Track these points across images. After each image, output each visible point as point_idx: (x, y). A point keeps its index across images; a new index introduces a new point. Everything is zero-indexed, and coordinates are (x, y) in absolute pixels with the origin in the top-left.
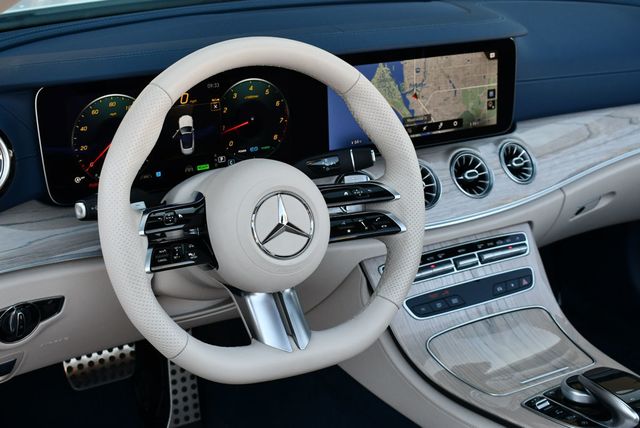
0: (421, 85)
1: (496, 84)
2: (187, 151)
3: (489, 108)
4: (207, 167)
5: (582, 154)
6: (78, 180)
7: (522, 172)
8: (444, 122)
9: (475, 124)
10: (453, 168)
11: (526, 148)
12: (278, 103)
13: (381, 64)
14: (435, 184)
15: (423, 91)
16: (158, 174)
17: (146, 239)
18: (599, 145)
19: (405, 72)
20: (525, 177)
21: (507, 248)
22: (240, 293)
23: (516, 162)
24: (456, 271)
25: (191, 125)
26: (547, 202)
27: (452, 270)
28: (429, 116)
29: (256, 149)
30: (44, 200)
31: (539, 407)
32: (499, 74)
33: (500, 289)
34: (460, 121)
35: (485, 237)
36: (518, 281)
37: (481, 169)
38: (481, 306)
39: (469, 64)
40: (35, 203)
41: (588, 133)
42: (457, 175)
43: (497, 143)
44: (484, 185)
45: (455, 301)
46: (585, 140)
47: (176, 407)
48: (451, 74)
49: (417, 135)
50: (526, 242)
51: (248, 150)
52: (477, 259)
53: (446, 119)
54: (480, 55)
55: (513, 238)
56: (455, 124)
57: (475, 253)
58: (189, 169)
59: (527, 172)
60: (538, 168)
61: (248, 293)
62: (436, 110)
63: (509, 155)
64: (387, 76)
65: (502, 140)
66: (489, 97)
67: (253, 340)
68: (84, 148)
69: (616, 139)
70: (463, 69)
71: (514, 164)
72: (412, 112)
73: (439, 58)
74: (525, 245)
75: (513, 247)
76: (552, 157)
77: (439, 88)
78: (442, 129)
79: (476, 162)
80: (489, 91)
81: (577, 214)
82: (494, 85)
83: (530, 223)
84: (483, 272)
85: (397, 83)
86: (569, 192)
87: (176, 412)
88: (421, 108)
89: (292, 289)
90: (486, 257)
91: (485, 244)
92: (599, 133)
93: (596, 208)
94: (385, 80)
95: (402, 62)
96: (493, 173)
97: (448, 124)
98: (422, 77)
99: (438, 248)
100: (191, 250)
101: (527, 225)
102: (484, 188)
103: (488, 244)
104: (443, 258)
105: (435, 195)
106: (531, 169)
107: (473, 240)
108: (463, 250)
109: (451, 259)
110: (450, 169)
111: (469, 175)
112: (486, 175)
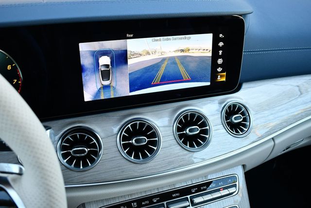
7: (240, 126)
10: (177, 124)
12: (9, 67)
14: (157, 139)
18: (307, 103)
20: (242, 130)
21: (218, 190)
23: (236, 118)
35: (200, 181)
37: (204, 124)
41: (299, 93)
44: (204, 139)
46: (296, 98)
50: (237, 183)
55: (224, 180)
57: (189, 196)
60: (253, 123)
63: (232, 110)
71: (234, 121)
74: (235, 186)
75: (224, 189)
76: (267, 113)
79: (199, 119)
83: (244, 166)
86: (277, 141)
91: (199, 188)
92: (307, 93)
96: (213, 128)
102: (204, 142)
103: (202, 188)
104: (158, 202)
105: (155, 148)
106: (248, 124)
107: (189, 183)
108: (177, 195)
109: (165, 203)
110: (173, 126)
111: (191, 131)
112: (207, 129)
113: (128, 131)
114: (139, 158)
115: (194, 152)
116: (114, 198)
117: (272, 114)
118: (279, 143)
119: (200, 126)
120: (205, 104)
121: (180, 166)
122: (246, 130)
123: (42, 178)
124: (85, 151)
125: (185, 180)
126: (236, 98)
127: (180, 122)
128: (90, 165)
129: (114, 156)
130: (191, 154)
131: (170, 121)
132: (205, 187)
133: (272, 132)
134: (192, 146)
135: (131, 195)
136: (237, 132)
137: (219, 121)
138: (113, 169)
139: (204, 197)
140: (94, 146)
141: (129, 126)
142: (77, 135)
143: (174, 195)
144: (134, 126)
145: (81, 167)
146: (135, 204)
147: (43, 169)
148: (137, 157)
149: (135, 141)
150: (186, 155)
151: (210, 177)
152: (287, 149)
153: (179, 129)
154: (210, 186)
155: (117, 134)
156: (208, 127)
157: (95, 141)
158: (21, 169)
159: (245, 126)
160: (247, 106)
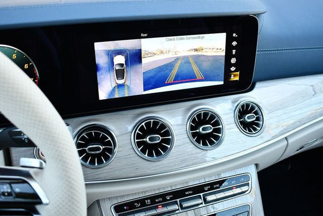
7: (252, 126)
10: (190, 123)
12: (26, 66)
14: (170, 137)
20: (255, 129)
21: (231, 189)
23: (249, 118)
24: (180, 210)
27: (177, 210)
35: (213, 179)
37: (217, 123)
41: (313, 93)
43: (234, 101)
44: (217, 138)
46: (310, 98)
50: (250, 182)
55: (237, 178)
57: (201, 194)
60: (266, 122)
71: (247, 120)
74: (248, 184)
75: (237, 187)
76: (280, 112)
79: (212, 118)
83: (257, 165)
84: (206, 211)
86: (291, 141)
91: (212, 186)
92: (321, 92)
96: (226, 127)
99: (168, 190)
102: (217, 140)
103: (215, 186)
104: (171, 199)
105: (169, 146)
106: (261, 123)
107: (202, 181)
108: (190, 192)
109: (178, 200)
110: (187, 125)
111: (203, 129)
112: (219, 128)
113: (142, 129)
114: (153, 156)
115: (207, 150)
116: (128, 195)
117: (286, 113)
118: (293, 143)
119: (213, 125)
120: (218, 103)
121: (193, 164)
122: (259, 129)
123: (64, 170)
124: (100, 149)
125: (198, 178)
126: (249, 97)
127: (194, 121)
128: (105, 162)
129: (128, 153)
130: (204, 152)
131: (183, 119)
132: (218, 186)
133: (285, 131)
134: (205, 144)
135: (145, 192)
136: (250, 131)
137: (232, 120)
138: (127, 167)
139: (216, 195)
140: (109, 143)
141: (143, 124)
142: (92, 133)
143: (187, 193)
144: (148, 124)
145: (96, 164)
146: (149, 201)
147: (65, 162)
148: (150, 155)
149: (149, 139)
150: (200, 153)
151: (223, 176)
152: (300, 149)
153: (192, 128)
154: (223, 185)
155: (132, 132)
156: (221, 126)
157: (110, 139)
158: (41, 164)
159: (258, 125)
160: (260, 105)
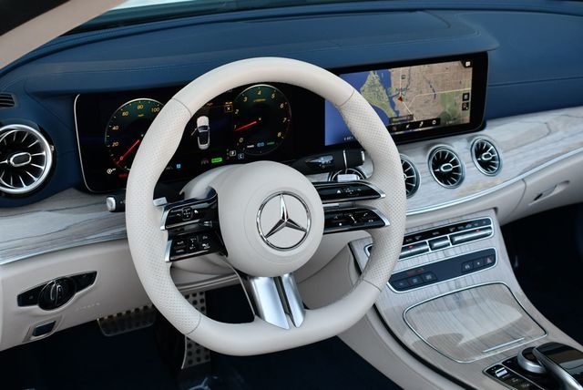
0: (406, 89)
1: (470, 89)
2: (203, 147)
3: (464, 109)
4: (220, 160)
5: (542, 149)
6: (110, 171)
7: (489, 165)
8: (424, 121)
9: (451, 122)
10: (431, 162)
11: (495, 144)
12: (282, 106)
13: (371, 72)
14: (415, 176)
15: (406, 95)
16: (179, 166)
17: (166, 233)
18: (556, 141)
19: (392, 78)
20: (492, 169)
21: (475, 231)
22: (246, 277)
23: (485, 156)
24: (430, 251)
25: (207, 124)
26: (511, 191)
27: (428, 250)
28: (412, 116)
29: (262, 144)
30: (81, 188)
31: (498, 375)
32: (473, 80)
33: (467, 267)
34: (438, 120)
35: (456, 222)
36: (483, 260)
37: (455, 163)
38: (451, 281)
39: (447, 72)
40: (73, 192)
41: (548, 131)
42: (434, 168)
43: (469, 140)
44: (457, 177)
45: (429, 277)
46: (545, 136)
47: (190, 350)
48: (432, 80)
49: (401, 132)
50: (492, 226)
51: (256, 146)
52: (449, 241)
53: (426, 118)
54: (457, 64)
55: (480, 222)
56: (434, 122)
57: (448, 235)
58: (205, 162)
59: (494, 165)
60: (503, 162)
61: (253, 277)
62: (418, 111)
63: (480, 150)
64: (377, 82)
65: (473, 137)
66: (464, 100)
67: (256, 317)
68: (115, 144)
69: (572, 136)
70: (443, 76)
71: (484, 158)
72: (397, 112)
73: (422, 66)
74: (490, 228)
75: (480, 230)
76: (516, 151)
77: (421, 92)
78: (422, 127)
79: (450, 156)
80: (464, 95)
81: (536, 199)
82: (469, 89)
83: (495, 209)
84: (454, 252)
85: (385, 88)
86: (529, 183)
87: (190, 354)
88: (405, 109)
89: (291, 274)
90: (457, 239)
91: (456, 227)
92: (557, 131)
93: (551, 195)
94: (375, 86)
95: (390, 70)
96: (465, 166)
97: (427, 123)
98: (407, 83)
99: (416, 230)
100: (205, 241)
101: (493, 211)
102: (457, 180)
103: (459, 228)
105: (414, 185)
106: (497, 162)
107: (445, 224)
108: (436, 233)
109: (427, 241)
110: (429, 164)
111: (444, 168)
112: (458, 167)
115: (450, 189)
118: (531, 186)
119: (453, 164)
122: (497, 168)
126: (483, 135)
127: (434, 160)
130: (448, 191)
131: (425, 157)
132: (462, 228)
134: (446, 183)
136: (488, 170)
143: (434, 234)
150: (445, 191)
156: (459, 165)
